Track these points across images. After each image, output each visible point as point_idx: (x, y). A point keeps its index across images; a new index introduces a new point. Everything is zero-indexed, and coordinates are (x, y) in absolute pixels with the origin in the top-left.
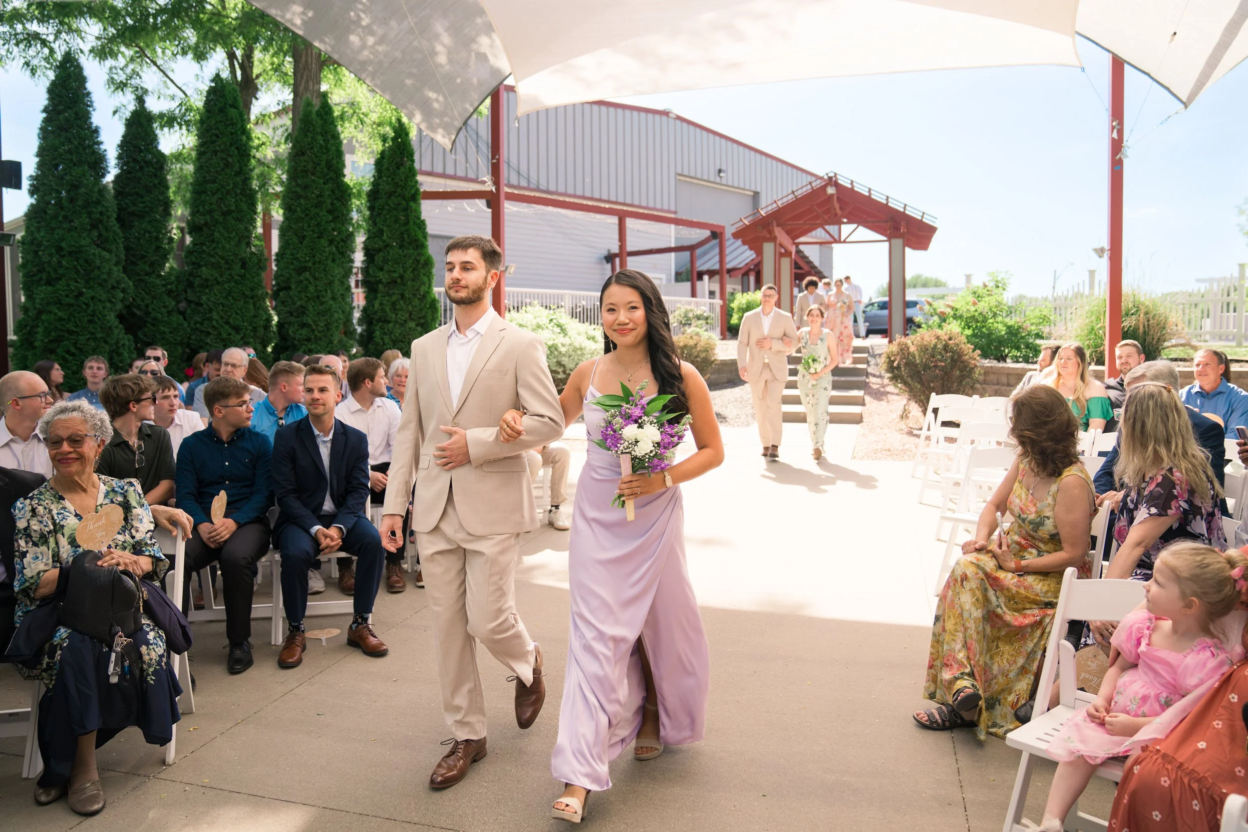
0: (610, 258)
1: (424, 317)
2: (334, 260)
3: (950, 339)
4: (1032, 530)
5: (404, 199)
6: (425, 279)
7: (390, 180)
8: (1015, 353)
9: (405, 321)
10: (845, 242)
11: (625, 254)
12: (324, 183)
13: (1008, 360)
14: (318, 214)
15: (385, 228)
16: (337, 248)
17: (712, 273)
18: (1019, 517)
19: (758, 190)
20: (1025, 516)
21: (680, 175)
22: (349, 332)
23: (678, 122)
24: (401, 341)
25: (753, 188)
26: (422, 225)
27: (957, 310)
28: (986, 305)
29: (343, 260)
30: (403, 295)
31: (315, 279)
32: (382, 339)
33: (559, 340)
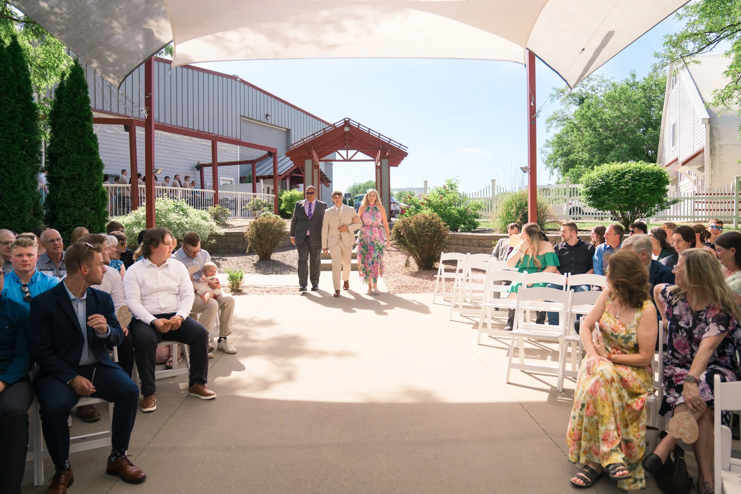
0: (200, 167)
1: (97, 204)
2: (25, 161)
3: (433, 218)
4: (624, 342)
5: (80, 119)
6: (97, 176)
7: (69, 104)
8: (462, 226)
9: (82, 206)
10: (350, 160)
11: (216, 165)
12: (16, 103)
13: (459, 230)
14: (11, 126)
15: (66, 139)
16: (27, 151)
17: (264, 178)
18: (612, 334)
19: (290, 128)
20: (617, 334)
21: (243, 116)
22: (37, 214)
23: (242, 84)
24: (79, 221)
25: (287, 127)
26: (94, 138)
27: (430, 201)
28: (447, 199)
29: (33, 160)
30: (80, 188)
31: (9, 173)
32: (64, 219)
33: (184, 220)
